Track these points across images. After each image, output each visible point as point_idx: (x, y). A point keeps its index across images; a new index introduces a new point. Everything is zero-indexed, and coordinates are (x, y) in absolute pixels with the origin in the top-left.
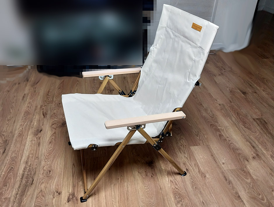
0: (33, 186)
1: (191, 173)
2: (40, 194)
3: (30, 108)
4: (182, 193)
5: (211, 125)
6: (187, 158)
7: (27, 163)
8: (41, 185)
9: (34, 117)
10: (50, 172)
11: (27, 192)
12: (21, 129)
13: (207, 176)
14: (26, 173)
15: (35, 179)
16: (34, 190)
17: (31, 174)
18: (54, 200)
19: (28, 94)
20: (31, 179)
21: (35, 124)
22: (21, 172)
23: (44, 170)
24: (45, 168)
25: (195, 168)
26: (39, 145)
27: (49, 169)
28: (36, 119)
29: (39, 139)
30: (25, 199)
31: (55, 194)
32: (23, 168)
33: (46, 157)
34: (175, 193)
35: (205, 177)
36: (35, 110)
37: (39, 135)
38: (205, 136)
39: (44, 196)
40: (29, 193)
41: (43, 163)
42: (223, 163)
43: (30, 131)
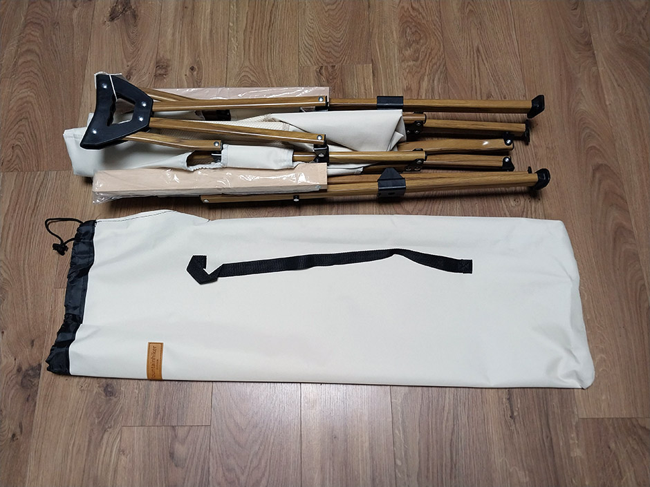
4: (427, 21)
18: (76, 12)
34: (407, 21)
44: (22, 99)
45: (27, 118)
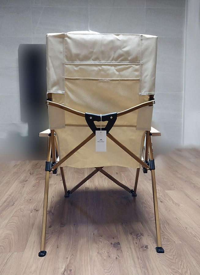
0: (13, 207)
1: (165, 203)
2: (20, 210)
3: (19, 170)
5: (185, 181)
6: (162, 196)
7: (10, 195)
8: (21, 206)
9: (22, 175)
10: (30, 200)
11: (7, 209)
12: (9, 180)
13: (181, 205)
14: (8, 200)
15: (16, 203)
16: (14, 209)
17: (13, 201)
18: (32, 213)
19: (19, 165)
20: (12, 203)
21: (22, 178)
22: (4, 199)
23: (25, 199)
24: (26, 198)
25: (168, 201)
26: (23, 187)
27: (30, 199)
28: (23, 176)
29: (24, 184)
30: (4, 213)
31: (33, 211)
32: (6, 198)
33: (29, 193)
35: (179, 205)
36: (23, 172)
37: (24, 183)
38: (180, 186)
39: (22, 212)
40: (8, 210)
41: (25, 196)
42: (197, 199)
43: (17, 181)
44: (7, 233)
45: (8, 238)
